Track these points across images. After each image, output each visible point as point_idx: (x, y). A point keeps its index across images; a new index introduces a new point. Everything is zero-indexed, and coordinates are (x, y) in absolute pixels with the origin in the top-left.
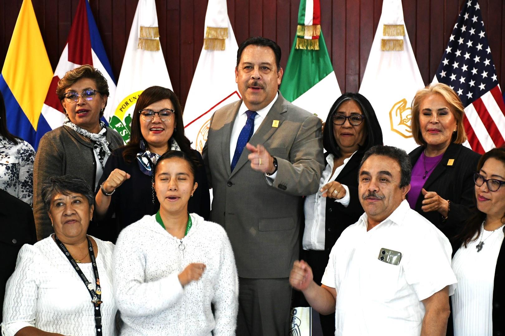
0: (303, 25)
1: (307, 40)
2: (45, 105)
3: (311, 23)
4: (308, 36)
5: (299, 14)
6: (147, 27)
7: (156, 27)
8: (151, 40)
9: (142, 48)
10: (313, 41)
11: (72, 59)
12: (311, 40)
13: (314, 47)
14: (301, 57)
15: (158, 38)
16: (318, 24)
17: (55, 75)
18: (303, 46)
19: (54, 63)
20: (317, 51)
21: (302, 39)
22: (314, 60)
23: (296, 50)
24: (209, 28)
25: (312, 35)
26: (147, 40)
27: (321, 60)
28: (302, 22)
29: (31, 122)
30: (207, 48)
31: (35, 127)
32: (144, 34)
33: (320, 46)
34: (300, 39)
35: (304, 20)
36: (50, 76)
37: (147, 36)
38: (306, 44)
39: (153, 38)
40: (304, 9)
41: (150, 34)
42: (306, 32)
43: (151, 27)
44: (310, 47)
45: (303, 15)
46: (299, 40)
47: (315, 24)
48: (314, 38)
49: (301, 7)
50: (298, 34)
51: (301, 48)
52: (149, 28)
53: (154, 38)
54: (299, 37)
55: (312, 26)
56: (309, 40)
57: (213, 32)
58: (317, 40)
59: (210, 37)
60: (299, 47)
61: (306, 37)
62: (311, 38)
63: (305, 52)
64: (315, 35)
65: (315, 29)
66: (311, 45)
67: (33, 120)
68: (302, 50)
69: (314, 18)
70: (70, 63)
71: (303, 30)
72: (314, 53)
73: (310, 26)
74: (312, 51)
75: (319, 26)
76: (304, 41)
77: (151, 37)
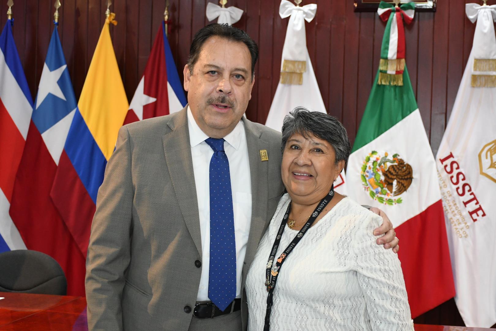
0: (386, 59)
1: (390, 75)
3: (395, 57)
4: (391, 71)
5: (383, 47)
10: (396, 76)
11: (147, 92)
12: (394, 75)
14: (384, 92)
16: (402, 58)
17: (130, 108)
18: (385, 82)
19: (130, 96)
20: (400, 86)
21: (385, 74)
22: (398, 97)
23: (379, 86)
24: (286, 61)
25: (395, 70)
27: (405, 97)
28: (385, 56)
29: (105, 155)
30: (284, 83)
33: (403, 81)
34: (383, 74)
35: (387, 54)
36: (125, 109)
38: (389, 79)
40: (388, 42)
42: (389, 66)
44: (394, 82)
45: (387, 48)
46: (381, 74)
47: (399, 58)
48: (398, 72)
49: (384, 40)
50: (381, 68)
51: (383, 83)
54: (381, 71)
55: (397, 60)
56: (392, 74)
57: (290, 66)
58: (401, 76)
59: (287, 70)
60: (381, 82)
61: (389, 72)
62: (394, 73)
63: (388, 87)
64: (399, 70)
65: (399, 63)
66: (394, 80)
67: (107, 154)
68: (384, 85)
69: (398, 52)
70: (146, 97)
71: (386, 64)
72: (397, 89)
73: (394, 60)
74: (395, 86)
75: (403, 60)
76: (387, 76)
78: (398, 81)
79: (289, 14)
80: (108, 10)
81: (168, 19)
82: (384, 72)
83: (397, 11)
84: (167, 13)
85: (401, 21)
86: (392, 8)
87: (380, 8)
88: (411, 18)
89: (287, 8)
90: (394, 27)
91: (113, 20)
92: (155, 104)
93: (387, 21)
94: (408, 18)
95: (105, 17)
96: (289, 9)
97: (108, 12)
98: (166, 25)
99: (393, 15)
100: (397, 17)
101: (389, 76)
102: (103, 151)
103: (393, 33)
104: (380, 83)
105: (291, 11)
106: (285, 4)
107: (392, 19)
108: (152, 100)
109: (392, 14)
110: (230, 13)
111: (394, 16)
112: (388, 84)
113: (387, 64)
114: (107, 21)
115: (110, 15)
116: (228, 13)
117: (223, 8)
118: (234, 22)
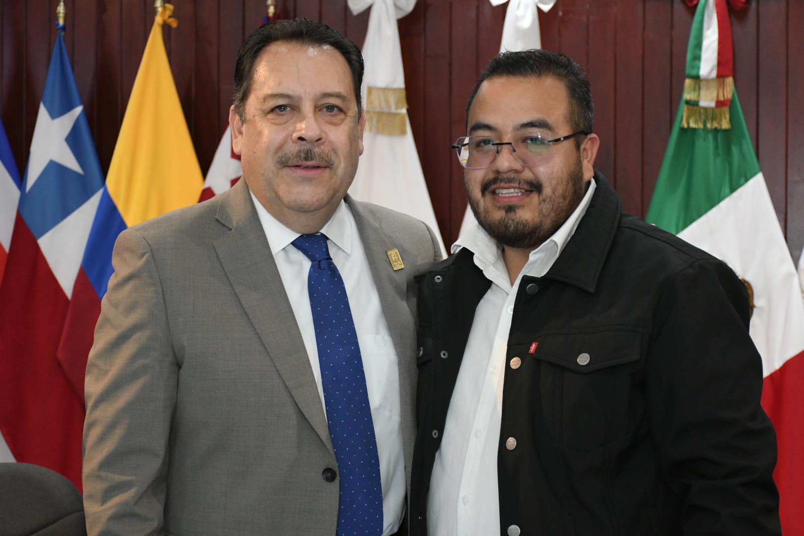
0: (697, 78)
1: (706, 109)
3: (714, 74)
4: (707, 101)
5: (689, 56)
6: (380, 89)
7: (400, 89)
8: (390, 114)
9: (371, 130)
10: (717, 111)
12: (713, 109)
13: (720, 123)
14: (693, 143)
15: (404, 111)
16: (727, 76)
17: (207, 184)
18: (696, 122)
19: (205, 162)
20: (726, 131)
21: (695, 108)
22: (720, 151)
23: (683, 130)
25: (715, 99)
26: (380, 114)
27: (735, 150)
28: (694, 72)
32: (376, 102)
33: (732, 120)
34: (691, 107)
35: (699, 68)
36: (197, 185)
37: (380, 105)
38: (703, 117)
39: (393, 110)
40: (699, 46)
41: (387, 102)
42: (703, 93)
43: (389, 87)
44: (712, 122)
45: (698, 58)
46: (688, 109)
47: (721, 76)
48: (720, 104)
49: (692, 42)
50: (687, 96)
51: (692, 125)
52: (386, 90)
53: (397, 108)
54: (688, 102)
55: (717, 81)
56: (710, 108)
58: (726, 110)
60: (688, 123)
61: (703, 103)
62: (713, 104)
63: (702, 133)
64: (721, 98)
65: (722, 85)
66: (713, 119)
68: (694, 130)
69: (720, 63)
70: (235, 162)
71: (697, 87)
72: (720, 136)
73: (712, 80)
74: (716, 131)
75: (730, 80)
76: (700, 112)
77: (390, 107)
78: (721, 120)
81: (275, 14)
82: (693, 104)
84: (272, 1)
85: (724, 5)
90: (710, 18)
91: (170, 17)
93: (696, 5)
95: (154, 12)
97: (159, 2)
101: (702, 111)
103: (708, 28)
104: (685, 126)
107: (706, 1)
112: (701, 126)
113: (699, 89)
114: (159, 20)
115: (164, 7)
118: (401, 15)
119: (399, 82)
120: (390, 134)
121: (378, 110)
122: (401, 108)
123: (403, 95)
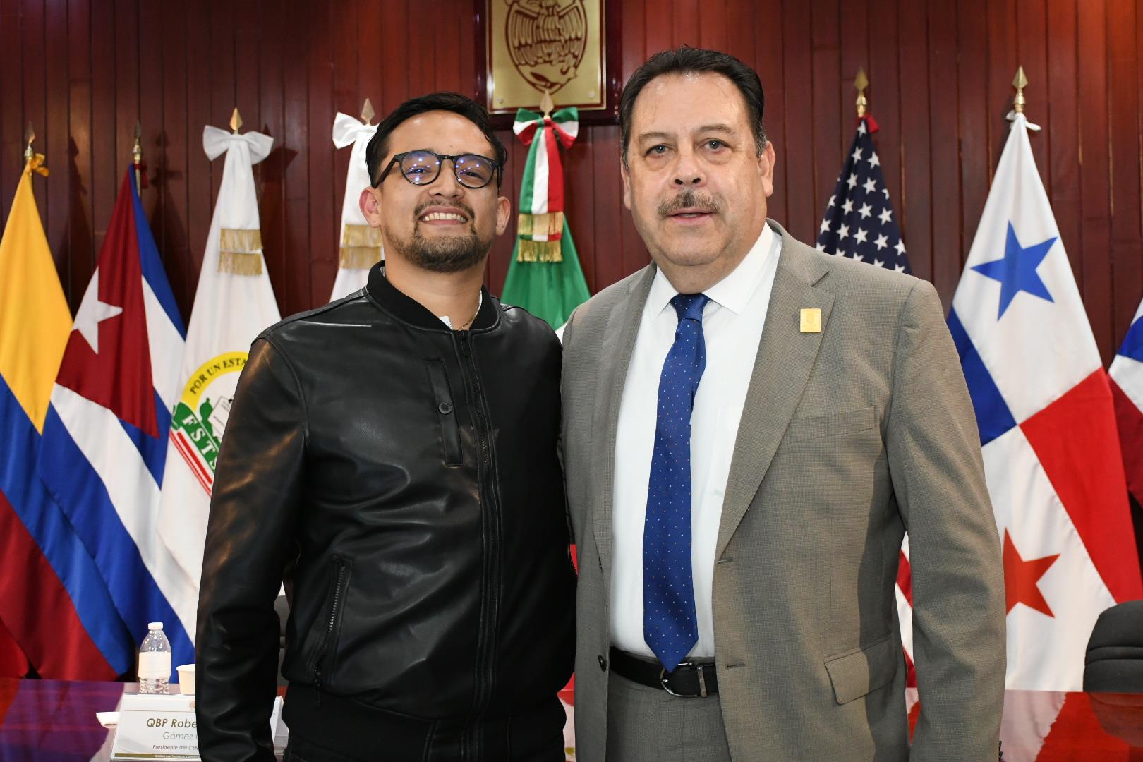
0: (529, 213)
1: (539, 243)
2: (56, 386)
3: (545, 209)
4: (540, 235)
5: (523, 193)
6: (234, 230)
7: (255, 231)
8: (245, 255)
9: (226, 271)
10: (549, 244)
11: (105, 296)
12: (546, 243)
13: (551, 257)
14: (528, 276)
15: (259, 251)
16: (558, 211)
17: (75, 328)
18: (530, 255)
19: (74, 304)
20: (558, 263)
21: (529, 242)
22: (555, 282)
23: (522, 264)
24: (350, 226)
25: (547, 234)
26: (235, 255)
27: (567, 281)
28: (527, 208)
29: (32, 418)
30: (344, 267)
31: (40, 428)
32: (230, 244)
33: (562, 254)
34: (525, 242)
35: (531, 204)
36: (66, 328)
37: (234, 246)
38: (536, 251)
39: (247, 251)
40: (531, 183)
41: (241, 244)
42: (535, 227)
43: (243, 228)
44: (545, 256)
45: (530, 194)
46: (523, 245)
47: (551, 211)
48: (552, 237)
49: (525, 179)
50: (522, 231)
51: (527, 259)
52: (238, 231)
53: (251, 249)
54: (522, 237)
55: (548, 215)
56: (543, 242)
57: (357, 235)
58: (557, 244)
59: (351, 243)
60: (523, 257)
61: (536, 238)
62: (545, 238)
63: (536, 265)
64: (552, 233)
65: (554, 220)
66: (546, 252)
67: (36, 414)
68: (529, 263)
69: (551, 199)
70: (103, 305)
71: (530, 223)
72: (553, 269)
73: (544, 215)
74: (550, 264)
75: (560, 216)
76: (533, 245)
77: (244, 248)
78: (552, 252)
79: (350, 140)
80: (29, 148)
81: (141, 161)
82: (528, 238)
83: (547, 124)
84: (138, 149)
85: (554, 144)
86: (540, 120)
87: (518, 120)
88: (572, 137)
89: (348, 128)
90: (542, 155)
91: (39, 166)
92: (120, 317)
93: (530, 145)
94: (567, 138)
95: (24, 162)
96: (351, 131)
97: (28, 152)
98: (138, 172)
99: (540, 134)
100: (546, 137)
101: (536, 244)
102: (27, 411)
103: (540, 166)
104: (520, 259)
105: (354, 134)
106: (343, 122)
107: (538, 140)
108: (115, 311)
109: (539, 130)
110: (249, 144)
111: (542, 135)
112: (535, 259)
113: (532, 223)
114: (28, 168)
115: (34, 157)
116: (244, 145)
117: (236, 135)
118: (257, 161)
119: (254, 223)
120: (246, 274)
121: (232, 250)
122: (257, 248)
123: (259, 235)
